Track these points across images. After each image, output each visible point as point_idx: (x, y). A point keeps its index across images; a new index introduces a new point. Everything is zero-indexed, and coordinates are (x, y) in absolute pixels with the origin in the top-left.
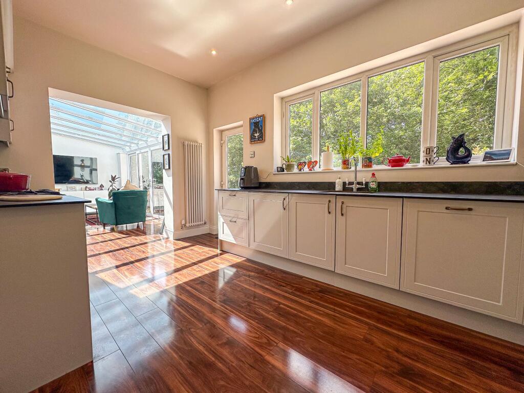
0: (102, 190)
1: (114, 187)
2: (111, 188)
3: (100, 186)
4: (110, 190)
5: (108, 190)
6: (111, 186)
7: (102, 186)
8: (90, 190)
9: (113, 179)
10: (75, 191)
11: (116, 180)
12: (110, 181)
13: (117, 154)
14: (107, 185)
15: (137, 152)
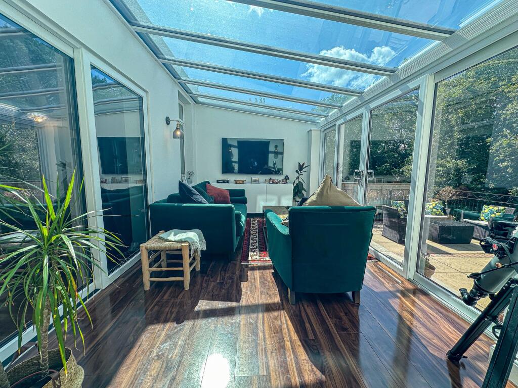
0: (287, 183)
1: (300, 180)
2: (297, 181)
3: (285, 178)
4: (295, 185)
5: (294, 184)
6: (298, 178)
7: (287, 178)
8: (274, 183)
9: (301, 167)
10: (259, 183)
11: (304, 170)
12: (297, 172)
13: (308, 132)
14: (293, 176)
15: (338, 123)
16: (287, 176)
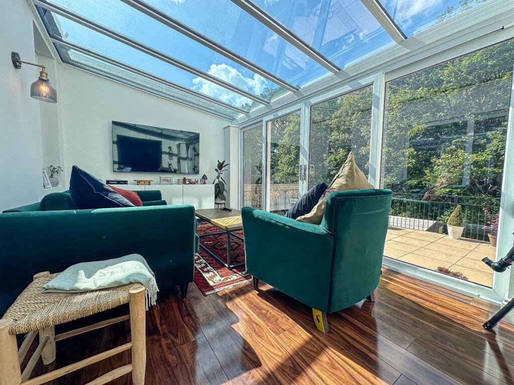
0: (205, 183)
1: (220, 180)
2: (217, 181)
3: (203, 178)
4: (215, 185)
6: (218, 177)
7: (204, 177)
8: (191, 183)
9: (221, 166)
10: (171, 184)
11: (223, 169)
12: (216, 170)
13: (224, 128)
14: (212, 176)
15: (265, 119)
16: (204, 176)
